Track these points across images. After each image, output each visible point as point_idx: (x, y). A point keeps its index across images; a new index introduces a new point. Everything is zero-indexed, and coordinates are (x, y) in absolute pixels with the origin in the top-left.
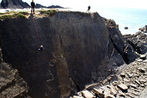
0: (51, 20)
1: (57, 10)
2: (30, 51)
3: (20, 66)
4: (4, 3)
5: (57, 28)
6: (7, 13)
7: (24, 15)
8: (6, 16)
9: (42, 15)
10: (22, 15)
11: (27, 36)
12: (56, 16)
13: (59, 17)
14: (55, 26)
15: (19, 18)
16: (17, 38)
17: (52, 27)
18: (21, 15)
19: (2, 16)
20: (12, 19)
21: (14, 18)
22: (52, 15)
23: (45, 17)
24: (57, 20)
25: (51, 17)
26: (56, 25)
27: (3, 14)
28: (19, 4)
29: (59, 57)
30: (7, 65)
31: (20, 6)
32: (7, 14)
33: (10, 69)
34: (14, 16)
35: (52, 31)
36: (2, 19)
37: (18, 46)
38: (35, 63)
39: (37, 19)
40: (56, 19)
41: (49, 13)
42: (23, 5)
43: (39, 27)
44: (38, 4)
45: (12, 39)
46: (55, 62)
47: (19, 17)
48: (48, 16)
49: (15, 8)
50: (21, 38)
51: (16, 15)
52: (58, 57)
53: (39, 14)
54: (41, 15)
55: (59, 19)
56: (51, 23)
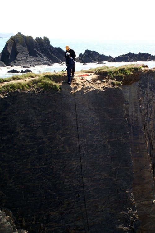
0: (127, 95)
1: (144, 66)
2: (66, 180)
3: (34, 222)
4: (8, 52)
5: (143, 117)
6: (14, 78)
7: (54, 83)
8: (13, 87)
9: (102, 81)
10: (50, 82)
11: (60, 140)
12: (141, 84)
13: (150, 88)
14: (139, 113)
15: (43, 92)
16: (35, 143)
17: (128, 116)
18: (48, 83)
19: (4, 87)
20: (24, 93)
21: (29, 90)
22: (130, 81)
23: (110, 86)
24: (143, 94)
25: (127, 88)
26: (141, 110)
27: (5, 81)
28: (43, 53)
29: (146, 203)
30: (4, 217)
31: (45, 58)
32: (15, 82)
33: (9, 227)
34: (29, 86)
35: (129, 125)
36: (3, 93)
37: (34, 165)
38: (75, 215)
39: (89, 94)
40: (141, 93)
41: (121, 77)
42: (53, 55)
43: (93, 116)
44: (90, 51)
45: (22, 145)
46: (135, 218)
47: (41, 88)
48: (119, 85)
49: (33, 63)
50: (44, 142)
51: (37, 83)
52: (145, 205)
53: (94, 81)
54: (99, 82)
55: (148, 94)
56: (126, 104)
